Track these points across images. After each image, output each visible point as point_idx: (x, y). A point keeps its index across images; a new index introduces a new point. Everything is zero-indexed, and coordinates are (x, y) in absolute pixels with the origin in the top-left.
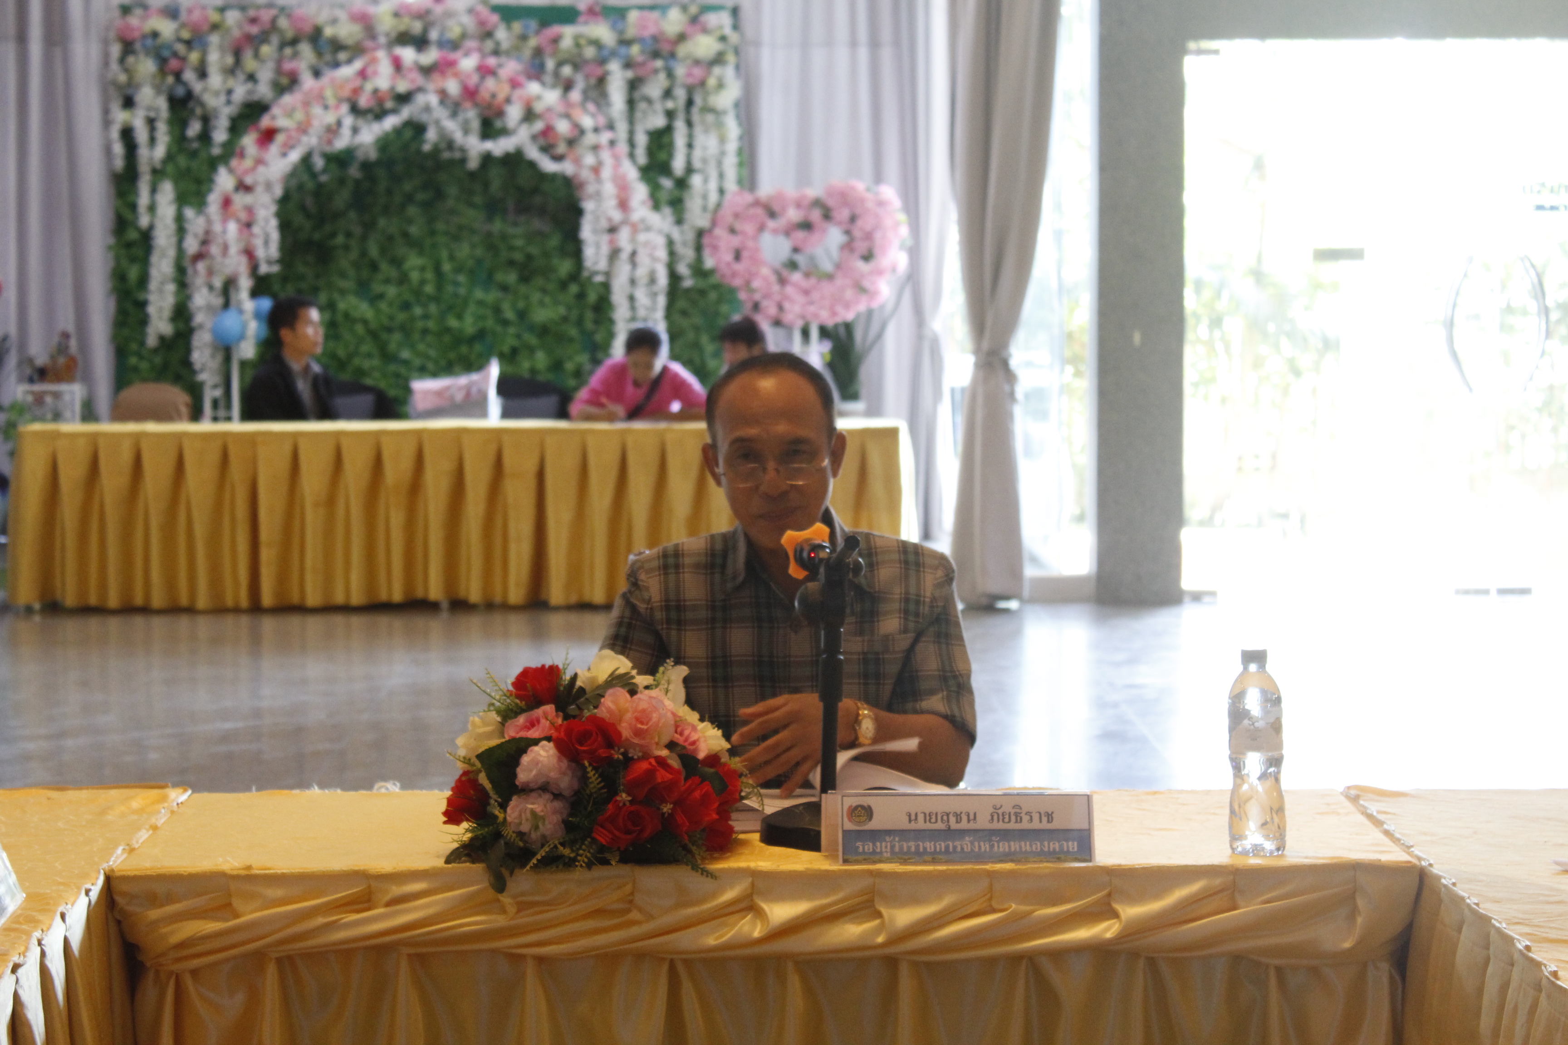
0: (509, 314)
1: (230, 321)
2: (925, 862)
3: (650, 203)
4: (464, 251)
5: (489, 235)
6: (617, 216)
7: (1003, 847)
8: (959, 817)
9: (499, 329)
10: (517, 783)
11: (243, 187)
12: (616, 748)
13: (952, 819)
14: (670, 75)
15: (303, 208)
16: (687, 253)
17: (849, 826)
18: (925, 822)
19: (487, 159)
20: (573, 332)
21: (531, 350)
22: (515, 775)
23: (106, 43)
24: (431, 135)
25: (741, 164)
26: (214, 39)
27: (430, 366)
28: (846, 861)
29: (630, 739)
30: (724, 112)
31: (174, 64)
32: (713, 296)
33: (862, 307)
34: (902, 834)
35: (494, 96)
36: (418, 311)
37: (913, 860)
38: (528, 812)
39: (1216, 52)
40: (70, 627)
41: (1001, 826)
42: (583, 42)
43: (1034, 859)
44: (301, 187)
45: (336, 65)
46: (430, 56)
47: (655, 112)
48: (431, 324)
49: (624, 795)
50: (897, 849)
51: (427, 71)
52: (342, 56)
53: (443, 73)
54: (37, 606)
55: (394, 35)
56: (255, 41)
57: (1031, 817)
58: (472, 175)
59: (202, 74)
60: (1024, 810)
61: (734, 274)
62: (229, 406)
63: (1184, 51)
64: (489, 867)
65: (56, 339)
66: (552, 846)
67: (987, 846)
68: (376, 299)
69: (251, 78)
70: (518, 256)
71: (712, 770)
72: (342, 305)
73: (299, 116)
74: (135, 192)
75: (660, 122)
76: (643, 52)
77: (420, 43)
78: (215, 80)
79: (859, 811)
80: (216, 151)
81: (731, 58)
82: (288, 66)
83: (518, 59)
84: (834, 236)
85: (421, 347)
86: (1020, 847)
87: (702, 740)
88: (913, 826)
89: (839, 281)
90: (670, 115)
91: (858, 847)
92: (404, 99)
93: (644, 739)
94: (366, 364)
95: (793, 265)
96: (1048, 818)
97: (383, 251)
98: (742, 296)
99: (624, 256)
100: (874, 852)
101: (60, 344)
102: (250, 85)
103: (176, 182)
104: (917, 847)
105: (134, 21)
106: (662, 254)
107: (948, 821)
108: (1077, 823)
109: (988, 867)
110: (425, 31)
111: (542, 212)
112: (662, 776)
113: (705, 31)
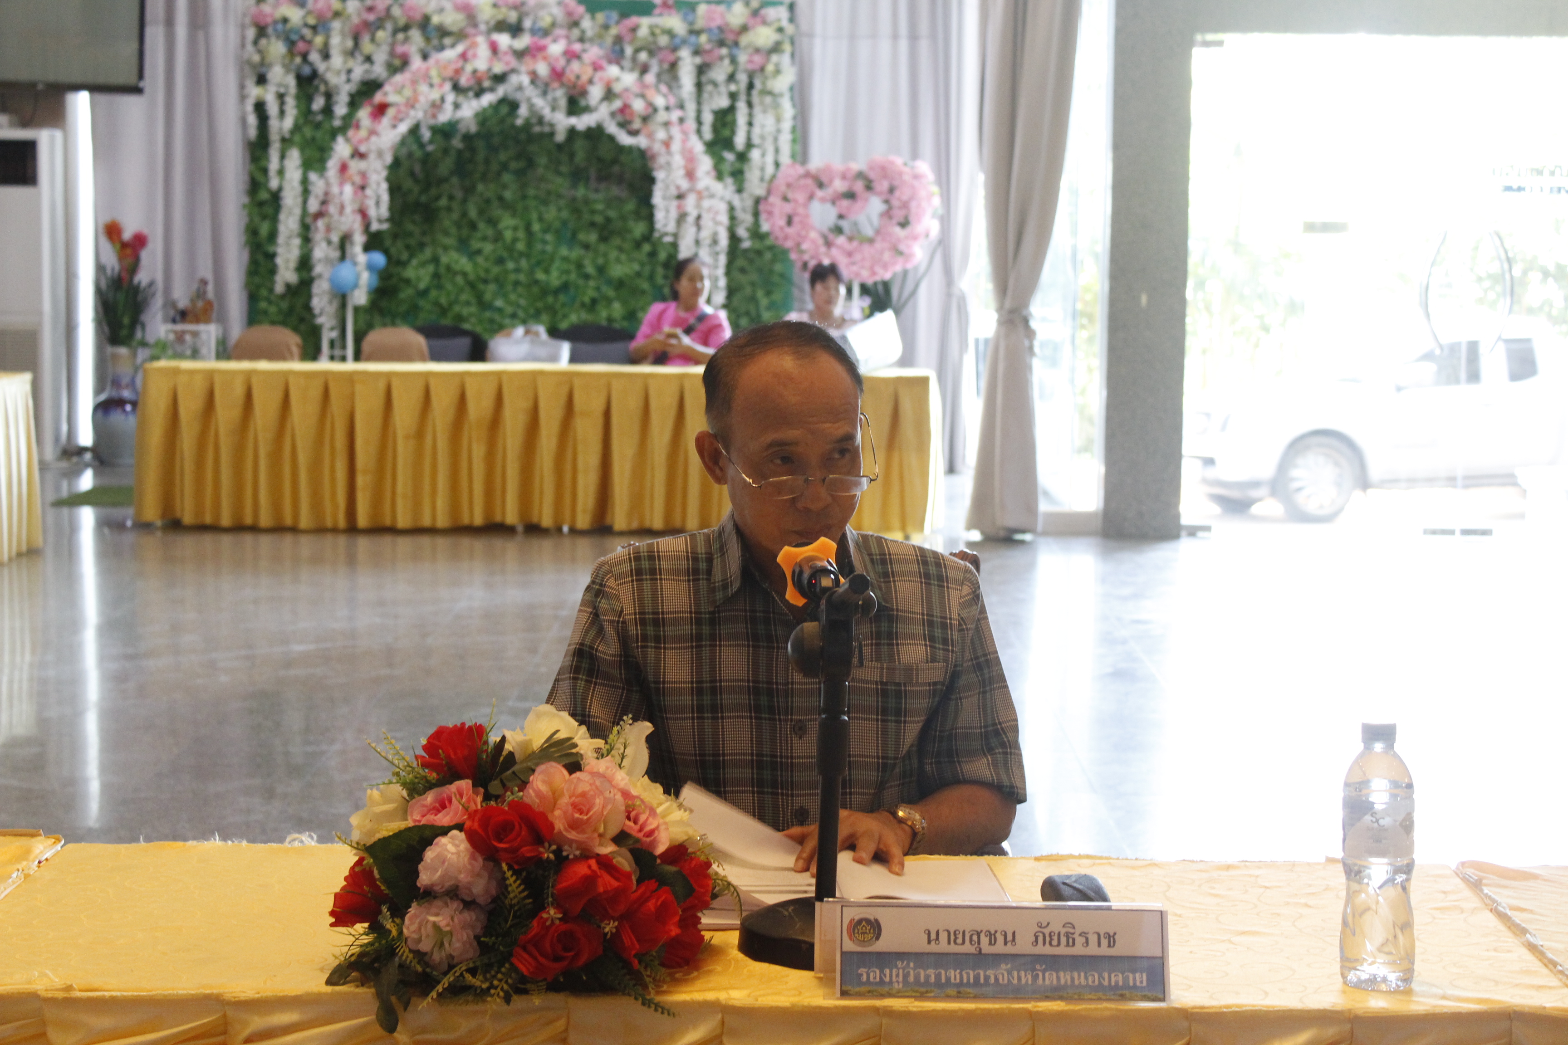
0: (590, 269)
1: (345, 272)
2: (948, 998)
3: (713, 174)
4: (551, 213)
5: (574, 199)
6: (684, 184)
7: (1050, 979)
8: (993, 937)
9: (581, 282)
10: (418, 884)
11: (357, 154)
12: (546, 845)
13: (985, 940)
14: (733, 61)
15: (412, 174)
16: (746, 218)
17: (850, 946)
18: (949, 943)
19: (572, 132)
20: (645, 286)
21: (609, 301)
22: (416, 874)
23: (243, 27)
24: (523, 111)
25: (794, 141)
26: (336, 25)
27: (521, 313)
28: (844, 994)
29: (564, 833)
30: (781, 95)
31: (301, 46)
32: (768, 256)
33: (898, 268)
34: (919, 958)
35: (578, 77)
36: (510, 265)
37: (932, 994)
38: (429, 926)
39: (1220, 43)
40: (188, 544)
41: (1048, 950)
42: (658, 31)
43: (1090, 997)
44: (410, 155)
45: (441, 48)
46: (523, 42)
47: (719, 93)
48: (522, 277)
49: (552, 912)
50: (911, 979)
51: (520, 55)
52: (447, 41)
53: (534, 56)
54: (159, 523)
55: (492, 23)
56: (371, 27)
57: (1087, 939)
58: (560, 147)
59: (326, 55)
60: (1078, 931)
61: (786, 238)
62: (344, 347)
63: (1191, 44)
64: (379, 995)
65: (195, 286)
66: (457, 974)
67: (1030, 977)
68: (473, 254)
69: (369, 59)
70: (599, 219)
71: (672, 869)
72: (444, 260)
73: (408, 92)
74: (267, 158)
75: (723, 102)
76: (710, 41)
77: (516, 30)
78: (337, 60)
79: (864, 926)
80: (337, 123)
81: (787, 47)
82: (400, 49)
83: (600, 46)
84: (875, 205)
85: (513, 297)
86: (1073, 979)
87: (662, 828)
88: (933, 948)
89: (878, 245)
90: (733, 96)
91: (862, 975)
92: (500, 79)
93: (583, 832)
94: (465, 311)
95: (839, 230)
96: (1109, 942)
97: (481, 212)
98: (793, 256)
99: (691, 219)
100: (882, 982)
101: (198, 290)
102: (367, 66)
103: (302, 150)
104: (938, 976)
105: (266, 8)
106: (724, 219)
107: (979, 943)
108: (1147, 948)
109: (1029, 1006)
110: (520, 21)
111: (620, 180)
112: (607, 882)
113: (764, 23)
